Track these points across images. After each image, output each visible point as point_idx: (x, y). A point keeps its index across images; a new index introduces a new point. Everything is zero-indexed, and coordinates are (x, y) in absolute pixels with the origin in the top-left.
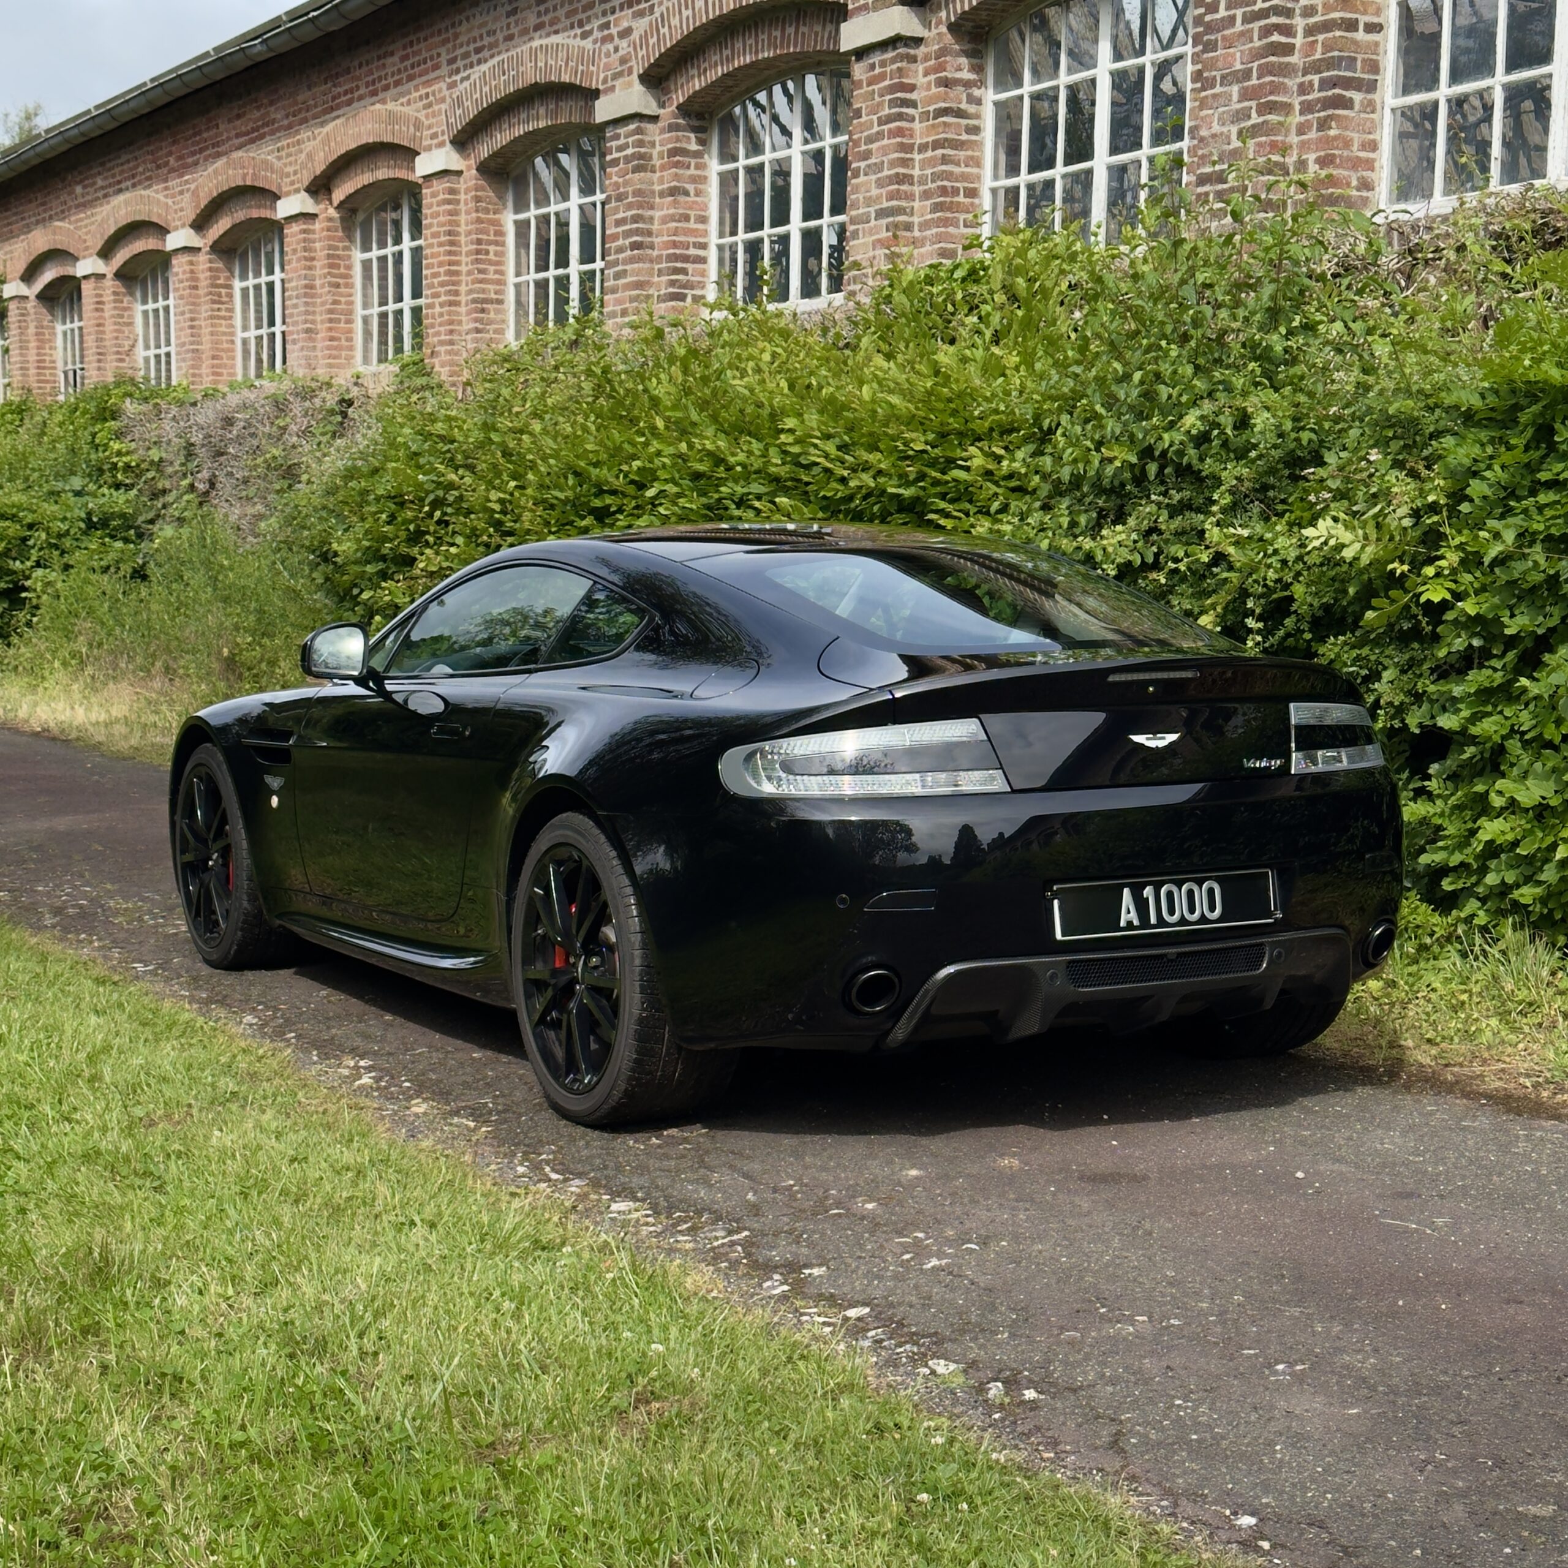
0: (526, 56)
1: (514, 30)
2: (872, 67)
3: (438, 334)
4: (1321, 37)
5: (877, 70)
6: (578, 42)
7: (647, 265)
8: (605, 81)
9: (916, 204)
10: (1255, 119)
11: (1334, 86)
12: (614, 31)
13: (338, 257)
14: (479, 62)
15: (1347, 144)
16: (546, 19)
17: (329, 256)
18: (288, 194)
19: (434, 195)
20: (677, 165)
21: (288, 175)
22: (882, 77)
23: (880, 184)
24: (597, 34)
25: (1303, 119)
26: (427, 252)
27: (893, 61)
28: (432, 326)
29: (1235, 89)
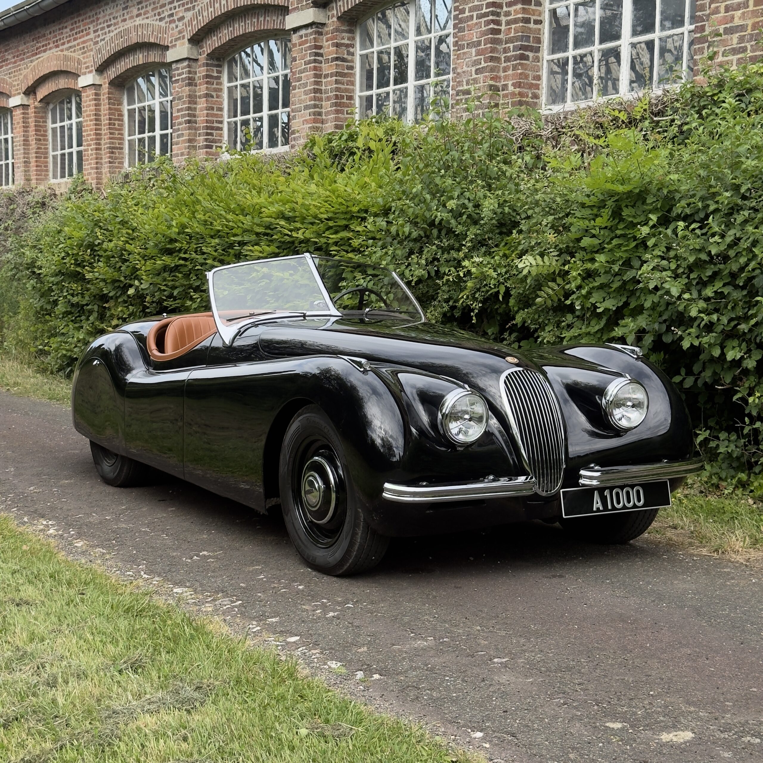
0: (133, 30)
1: (126, 17)
2: (301, 37)
3: (90, 164)
4: (513, 26)
5: (304, 39)
6: (158, 23)
7: (193, 131)
8: (171, 42)
9: (324, 103)
10: (483, 64)
11: (520, 49)
12: (175, 18)
13: (40, 126)
14: (109, 32)
15: (527, 77)
16: (142, 11)
17: (36, 126)
18: (15, 95)
19: (87, 97)
20: (207, 83)
21: (14, 86)
22: (306, 42)
23: (306, 93)
24: (167, 19)
25: (505, 65)
26: (84, 124)
27: (311, 34)
28: (87, 160)
29: (474, 50)
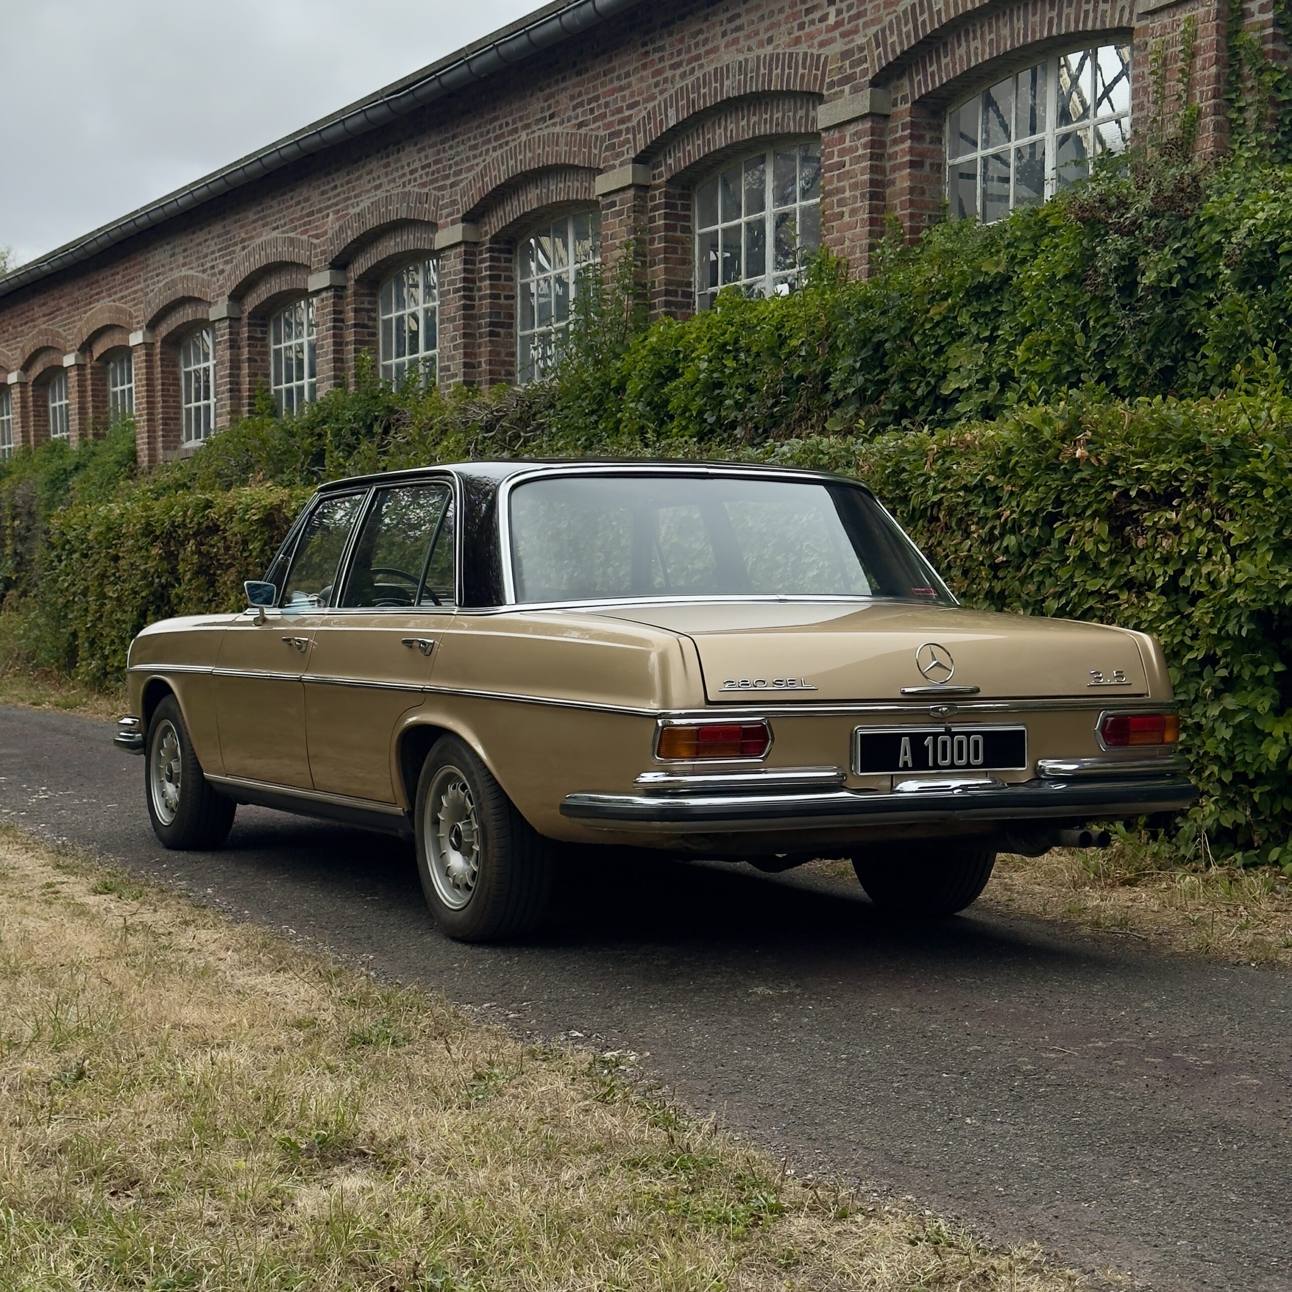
0: (179, 281)
1: (173, 265)
2: (323, 300)
4: (484, 302)
5: (324, 303)
6: (200, 275)
8: (213, 298)
10: (459, 341)
11: (491, 326)
12: (216, 270)
13: (99, 390)
14: (158, 282)
15: (498, 354)
16: (187, 260)
17: (92, 390)
18: (69, 353)
19: (138, 357)
21: (69, 341)
22: (326, 306)
24: (209, 272)
25: (480, 341)
27: (331, 298)
